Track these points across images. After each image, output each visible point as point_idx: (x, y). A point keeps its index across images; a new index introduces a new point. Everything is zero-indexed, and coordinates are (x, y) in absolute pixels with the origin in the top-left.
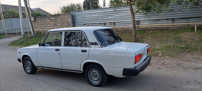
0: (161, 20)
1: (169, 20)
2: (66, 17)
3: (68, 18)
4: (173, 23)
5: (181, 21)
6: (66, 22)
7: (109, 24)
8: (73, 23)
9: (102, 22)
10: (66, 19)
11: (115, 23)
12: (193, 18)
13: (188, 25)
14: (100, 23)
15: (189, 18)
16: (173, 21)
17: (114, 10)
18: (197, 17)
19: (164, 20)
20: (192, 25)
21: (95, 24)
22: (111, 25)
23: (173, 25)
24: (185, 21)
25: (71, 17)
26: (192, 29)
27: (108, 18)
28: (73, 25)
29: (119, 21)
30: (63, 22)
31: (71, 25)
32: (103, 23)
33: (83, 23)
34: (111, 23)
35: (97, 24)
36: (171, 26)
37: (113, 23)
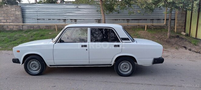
0: (118, 20)
1: (125, 20)
2: (12, 10)
3: (16, 11)
4: (128, 23)
5: (133, 21)
6: (12, 15)
7: (69, 20)
8: (23, 17)
9: (61, 18)
10: (13, 12)
11: (76, 20)
12: (141, 19)
13: (139, 25)
14: (59, 19)
15: (139, 20)
16: (128, 22)
17: (76, 7)
18: (144, 19)
19: (121, 20)
20: (142, 25)
21: (53, 19)
22: (72, 21)
23: (128, 25)
24: (136, 21)
25: (20, 9)
26: (142, 28)
27: (68, 14)
28: (23, 19)
29: (81, 18)
30: (7, 15)
31: (20, 19)
32: (63, 19)
33: (37, 18)
34: (72, 19)
35: (55, 20)
36: (126, 26)
37: (74, 19)
